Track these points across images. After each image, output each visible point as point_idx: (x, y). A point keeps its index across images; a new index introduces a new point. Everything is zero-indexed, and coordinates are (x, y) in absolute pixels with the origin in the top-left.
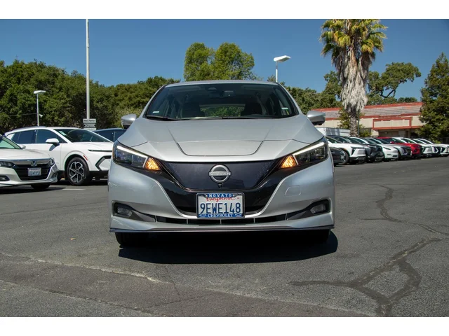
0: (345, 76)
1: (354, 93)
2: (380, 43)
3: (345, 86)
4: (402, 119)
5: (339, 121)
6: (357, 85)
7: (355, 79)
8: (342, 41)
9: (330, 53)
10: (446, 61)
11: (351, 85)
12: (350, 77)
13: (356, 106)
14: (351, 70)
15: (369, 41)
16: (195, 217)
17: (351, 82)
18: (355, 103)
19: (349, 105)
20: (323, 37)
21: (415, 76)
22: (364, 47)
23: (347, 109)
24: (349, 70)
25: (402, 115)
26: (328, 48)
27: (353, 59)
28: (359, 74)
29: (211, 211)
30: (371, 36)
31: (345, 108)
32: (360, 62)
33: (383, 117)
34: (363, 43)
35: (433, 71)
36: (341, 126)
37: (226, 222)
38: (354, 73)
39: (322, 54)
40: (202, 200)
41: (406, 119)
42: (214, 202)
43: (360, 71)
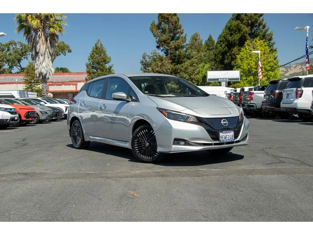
0: (37, 51)
1: (44, 64)
2: (61, 28)
3: (37, 59)
4: (70, 85)
5: (24, 85)
6: (46, 59)
7: (45, 54)
8: (35, 23)
9: (23, 31)
10: (101, 45)
11: (41, 58)
12: (41, 52)
13: (46, 74)
14: (42, 46)
15: (55, 26)
16: (218, 142)
17: (42, 55)
18: (45, 72)
19: (41, 74)
20: (17, 18)
21: (67, 52)
22: (52, 30)
23: (39, 77)
24: (40, 46)
25: (70, 82)
26: (21, 27)
27: (43, 38)
28: (48, 50)
29: (224, 139)
30: (56, 22)
31: (38, 76)
32: (49, 41)
33: (55, 82)
34: (50, 27)
35: (93, 51)
36: (26, 89)
37: (227, 143)
38: (44, 49)
39: (16, 31)
40: (221, 134)
41: (73, 85)
42: (225, 135)
43: (48, 48)
